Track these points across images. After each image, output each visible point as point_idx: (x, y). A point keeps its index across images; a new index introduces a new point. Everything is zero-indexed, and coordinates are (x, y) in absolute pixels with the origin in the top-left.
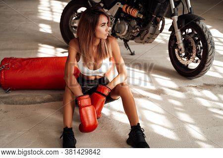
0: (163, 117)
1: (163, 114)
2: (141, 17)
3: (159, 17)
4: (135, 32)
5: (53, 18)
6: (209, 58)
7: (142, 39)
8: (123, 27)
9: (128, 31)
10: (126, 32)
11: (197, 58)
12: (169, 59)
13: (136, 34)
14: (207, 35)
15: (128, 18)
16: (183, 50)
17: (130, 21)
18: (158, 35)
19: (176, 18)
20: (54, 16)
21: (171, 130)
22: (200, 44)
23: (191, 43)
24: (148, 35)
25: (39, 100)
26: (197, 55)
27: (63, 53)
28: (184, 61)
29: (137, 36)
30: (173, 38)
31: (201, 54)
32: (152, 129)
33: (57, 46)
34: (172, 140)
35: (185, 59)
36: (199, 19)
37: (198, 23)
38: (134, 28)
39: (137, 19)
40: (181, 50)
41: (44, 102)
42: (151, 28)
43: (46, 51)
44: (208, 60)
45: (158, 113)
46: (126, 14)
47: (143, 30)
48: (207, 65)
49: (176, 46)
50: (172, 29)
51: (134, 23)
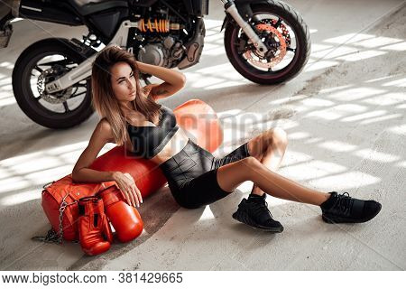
2: (177, 27)
4: (179, 55)
7: (192, 60)
9: (164, 57)
10: (162, 59)
17: (160, 42)
19: (234, 8)
51: (170, 41)
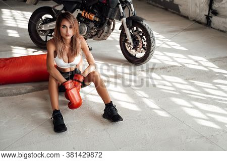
0: (126, 95)
1: (125, 93)
2: (97, 20)
3: (111, 19)
4: (93, 32)
5: (17, 25)
6: (152, 48)
7: (99, 37)
8: (83, 28)
9: (87, 31)
10: (86, 32)
11: (142, 49)
12: (121, 52)
13: (94, 34)
14: (149, 31)
15: (87, 21)
16: (132, 43)
17: (88, 23)
18: (110, 33)
19: (124, 20)
20: (18, 23)
21: (133, 104)
22: (144, 39)
23: (137, 38)
24: (104, 34)
25: (23, 91)
26: (143, 47)
27: (34, 52)
28: (133, 52)
29: (95, 35)
30: (123, 35)
31: (145, 46)
32: (119, 104)
33: (27, 47)
34: (136, 111)
35: (134, 51)
36: (142, 20)
37: (141, 22)
38: (92, 29)
39: (94, 21)
40: (130, 44)
41: (28, 92)
42: (106, 28)
43: (19, 52)
44: (152, 50)
45: (121, 93)
46: (84, 18)
47: (100, 30)
48: (151, 53)
49: (126, 41)
50: (122, 28)
51: (92, 25)
